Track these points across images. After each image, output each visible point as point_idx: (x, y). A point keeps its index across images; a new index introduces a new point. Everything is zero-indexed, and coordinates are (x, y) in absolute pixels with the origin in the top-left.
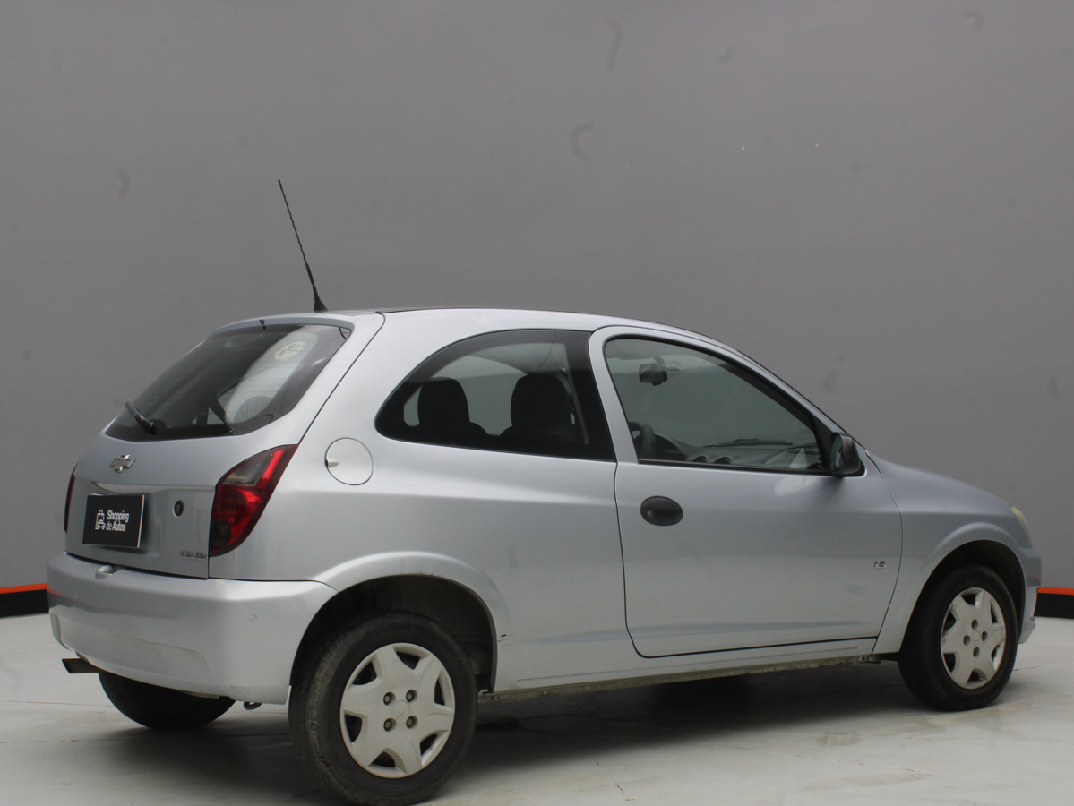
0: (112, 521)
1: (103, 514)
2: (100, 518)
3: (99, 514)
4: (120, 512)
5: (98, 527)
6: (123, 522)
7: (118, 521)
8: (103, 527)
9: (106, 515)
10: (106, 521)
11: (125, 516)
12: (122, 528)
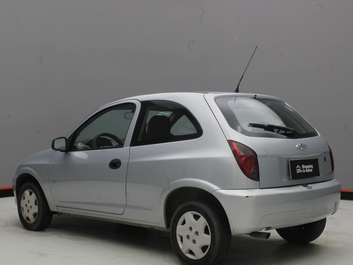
0: (305, 169)
1: (299, 167)
2: (298, 168)
3: (297, 167)
4: (308, 165)
5: (298, 172)
6: (310, 168)
7: (308, 168)
8: (301, 172)
9: (301, 167)
10: (302, 169)
11: (312, 166)
12: (311, 170)
